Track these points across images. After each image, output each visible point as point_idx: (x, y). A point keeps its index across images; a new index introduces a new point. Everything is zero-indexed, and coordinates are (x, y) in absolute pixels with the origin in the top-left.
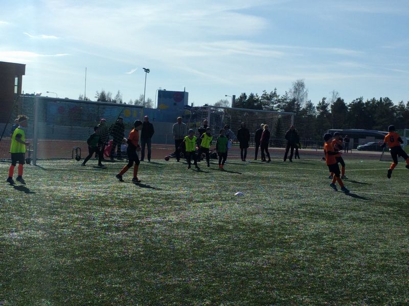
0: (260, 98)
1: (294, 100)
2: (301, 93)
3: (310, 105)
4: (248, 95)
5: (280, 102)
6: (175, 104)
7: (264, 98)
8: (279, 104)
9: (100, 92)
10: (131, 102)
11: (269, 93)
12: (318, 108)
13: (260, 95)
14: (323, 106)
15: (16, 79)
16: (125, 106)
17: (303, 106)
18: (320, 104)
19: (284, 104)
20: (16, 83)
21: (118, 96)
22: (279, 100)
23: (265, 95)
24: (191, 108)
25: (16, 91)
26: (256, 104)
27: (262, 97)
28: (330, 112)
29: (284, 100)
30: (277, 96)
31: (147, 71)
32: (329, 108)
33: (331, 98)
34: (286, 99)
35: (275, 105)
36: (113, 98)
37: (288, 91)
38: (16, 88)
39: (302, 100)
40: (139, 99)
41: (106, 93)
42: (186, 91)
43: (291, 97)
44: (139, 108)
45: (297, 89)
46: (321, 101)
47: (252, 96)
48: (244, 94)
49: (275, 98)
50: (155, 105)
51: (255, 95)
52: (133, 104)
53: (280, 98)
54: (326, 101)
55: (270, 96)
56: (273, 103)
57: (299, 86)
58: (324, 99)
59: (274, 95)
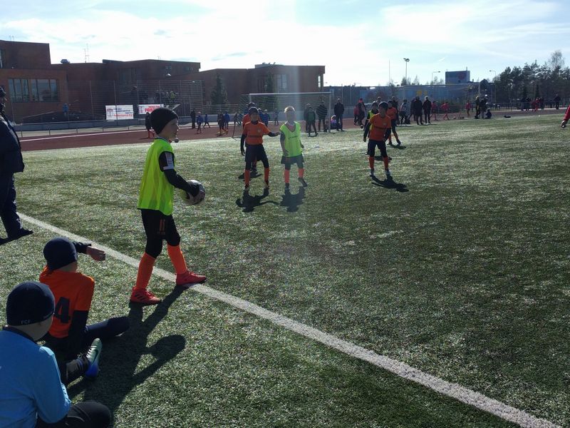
0: (523, 70)
2: (559, 61)
4: (512, 69)
5: (540, 71)
7: (526, 69)
11: (530, 64)
13: (522, 67)
15: (319, 77)
19: (544, 72)
20: (319, 80)
23: (527, 66)
25: (319, 86)
29: (544, 69)
30: (537, 67)
31: (408, 60)
35: (536, 74)
43: (549, 66)
45: (555, 59)
47: (515, 69)
48: (509, 68)
51: (518, 67)
53: (540, 67)
55: (532, 67)
56: (534, 72)
57: (557, 56)
59: (535, 65)
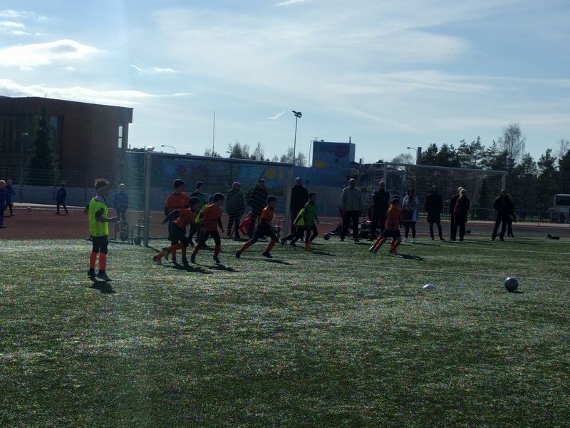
0: (457, 151)
1: (506, 153)
2: (516, 143)
3: (528, 160)
4: (439, 147)
5: (484, 156)
6: (337, 160)
7: (463, 150)
8: (484, 158)
9: (233, 145)
10: (276, 158)
11: (469, 143)
12: (539, 164)
13: (457, 146)
14: (547, 161)
15: (121, 128)
16: (268, 164)
17: (519, 161)
18: (543, 158)
19: (491, 158)
20: (120, 134)
21: (258, 149)
22: (484, 153)
23: (464, 146)
24: (359, 166)
25: (120, 146)
26: (450, 160)
27: (459, 149)
28: (558, 169)
29: (491, 153)
30: (481, 148)
31: (298, 114)
32: (556, 164)
33: (559, 149)
34: (493, 153)
35: (478, 161)
36: (251, 153)
37: (496, 141)
38: (120, 141)
39: (517, 153)
40: (286, 154)
41: (242, 146)
42: (352, 142)
43: (500, 149)
44: (288, 167)
45: (509, 138)
46: (545, 155)
47: (445, 148)
48: (434, 145)
49: (479, 151)
50: (308, 162)
51: (449, 146)
52: (279, 161)
53: (485, 150)
54: (551, 155)
55: (471, 148)
56: (475, 158)
57: (513, 133)
58: (549, 151)
59: (477, 146)
